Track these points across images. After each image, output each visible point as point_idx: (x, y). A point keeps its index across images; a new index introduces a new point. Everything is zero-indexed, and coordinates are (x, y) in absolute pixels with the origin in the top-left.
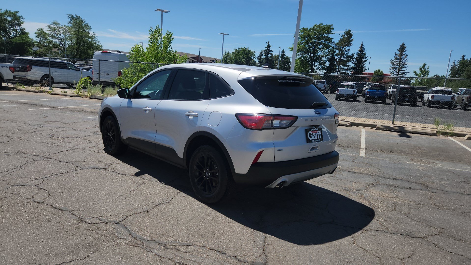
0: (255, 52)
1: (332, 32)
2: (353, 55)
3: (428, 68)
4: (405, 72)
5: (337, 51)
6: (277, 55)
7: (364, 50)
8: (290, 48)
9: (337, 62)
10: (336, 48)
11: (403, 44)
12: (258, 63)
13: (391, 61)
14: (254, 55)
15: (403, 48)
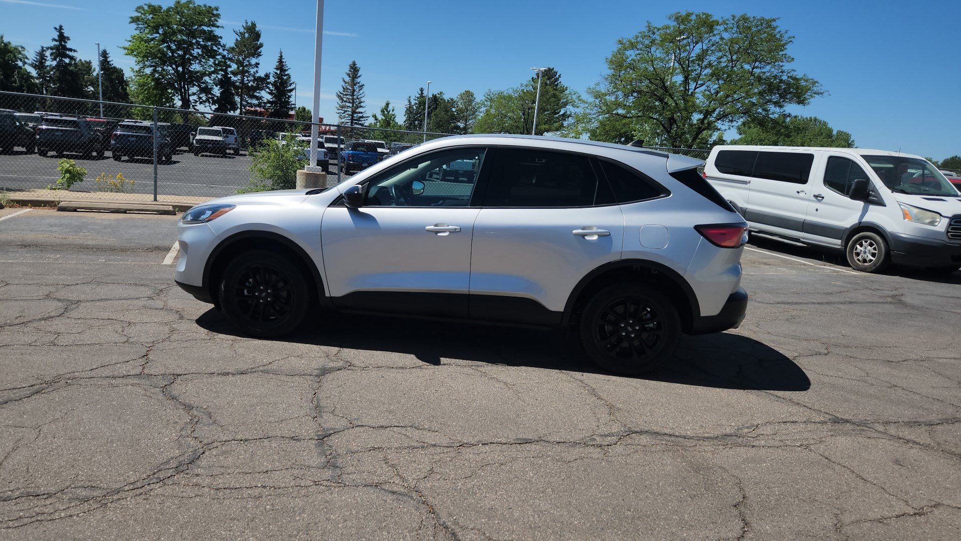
0: (22, 48)
1: (218, 24)
2: (267, 76)
3: (393, 111)
4: (364, 116)
5: (234, 66)
6: (85, 61)
7: (286, 68)
8: (125, 48)
9: (236, 88)
10: (230, 59)
11: (354, 64)
12: (37, 78)
13: (338, 94)
14: (23, 55)
15: (354, 71)
